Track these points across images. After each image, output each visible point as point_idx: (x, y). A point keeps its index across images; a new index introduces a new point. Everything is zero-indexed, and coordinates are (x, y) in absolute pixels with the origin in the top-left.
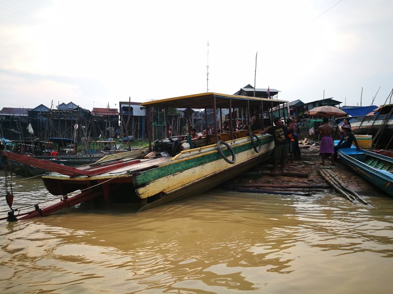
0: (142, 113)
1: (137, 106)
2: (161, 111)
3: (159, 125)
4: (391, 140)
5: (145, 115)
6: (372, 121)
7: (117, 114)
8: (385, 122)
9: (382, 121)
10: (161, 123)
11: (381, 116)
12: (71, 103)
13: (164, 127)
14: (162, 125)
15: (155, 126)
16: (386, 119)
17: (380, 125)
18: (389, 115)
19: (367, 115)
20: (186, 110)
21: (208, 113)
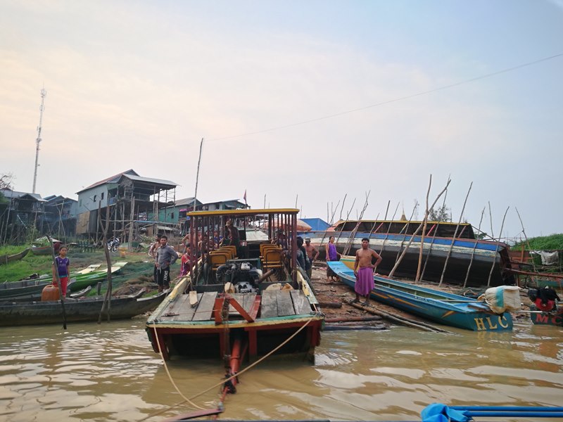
8: (351, 240)
9: (347, 238)
11: (345, 233)
17: (345, 244)
18: (354, 233)
19: (327, 231)
20: (23, 197)
21: (52, 205)
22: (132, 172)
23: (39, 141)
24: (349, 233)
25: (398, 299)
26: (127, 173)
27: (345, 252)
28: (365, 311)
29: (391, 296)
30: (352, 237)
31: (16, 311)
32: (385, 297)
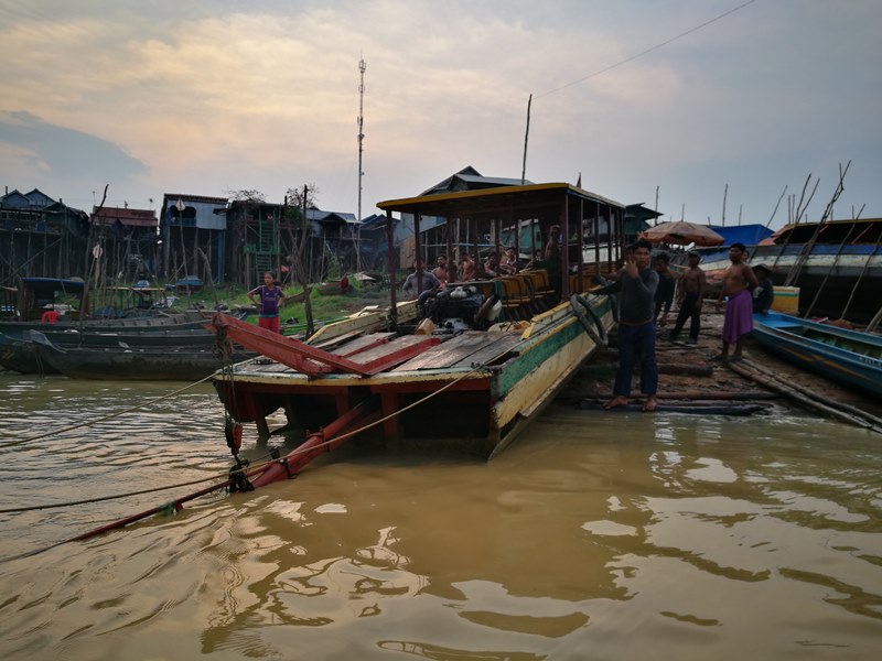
0: (219, 223)
1: (206, 205)
2: (265, 218)
3: (261, 252)
4: (816, 298)
5: (225, 227)
6: (774, 258)
7: (154, 224)
8: (801, 260)
9: (794, 257)
10: (265, 247)
11: (791, 246)
12: (36, 191)
13: (274, 256)
14: (269, 253)
15: (252, 255)
16: (803, 254)
17: (790, 266)
18: (810, 246)
19: (761, 244)
20: (326, 218)
21: (372, 228)
22: (470, 171)
23: (361, 137)
24: (801, 247)
25: (828, 362)
26: (463, 172)
27: (789, 281)
28: (753, 384)
29: (817, 358)
30: (805, 254)
31: (187, 361)
32: (808, 359)
